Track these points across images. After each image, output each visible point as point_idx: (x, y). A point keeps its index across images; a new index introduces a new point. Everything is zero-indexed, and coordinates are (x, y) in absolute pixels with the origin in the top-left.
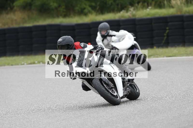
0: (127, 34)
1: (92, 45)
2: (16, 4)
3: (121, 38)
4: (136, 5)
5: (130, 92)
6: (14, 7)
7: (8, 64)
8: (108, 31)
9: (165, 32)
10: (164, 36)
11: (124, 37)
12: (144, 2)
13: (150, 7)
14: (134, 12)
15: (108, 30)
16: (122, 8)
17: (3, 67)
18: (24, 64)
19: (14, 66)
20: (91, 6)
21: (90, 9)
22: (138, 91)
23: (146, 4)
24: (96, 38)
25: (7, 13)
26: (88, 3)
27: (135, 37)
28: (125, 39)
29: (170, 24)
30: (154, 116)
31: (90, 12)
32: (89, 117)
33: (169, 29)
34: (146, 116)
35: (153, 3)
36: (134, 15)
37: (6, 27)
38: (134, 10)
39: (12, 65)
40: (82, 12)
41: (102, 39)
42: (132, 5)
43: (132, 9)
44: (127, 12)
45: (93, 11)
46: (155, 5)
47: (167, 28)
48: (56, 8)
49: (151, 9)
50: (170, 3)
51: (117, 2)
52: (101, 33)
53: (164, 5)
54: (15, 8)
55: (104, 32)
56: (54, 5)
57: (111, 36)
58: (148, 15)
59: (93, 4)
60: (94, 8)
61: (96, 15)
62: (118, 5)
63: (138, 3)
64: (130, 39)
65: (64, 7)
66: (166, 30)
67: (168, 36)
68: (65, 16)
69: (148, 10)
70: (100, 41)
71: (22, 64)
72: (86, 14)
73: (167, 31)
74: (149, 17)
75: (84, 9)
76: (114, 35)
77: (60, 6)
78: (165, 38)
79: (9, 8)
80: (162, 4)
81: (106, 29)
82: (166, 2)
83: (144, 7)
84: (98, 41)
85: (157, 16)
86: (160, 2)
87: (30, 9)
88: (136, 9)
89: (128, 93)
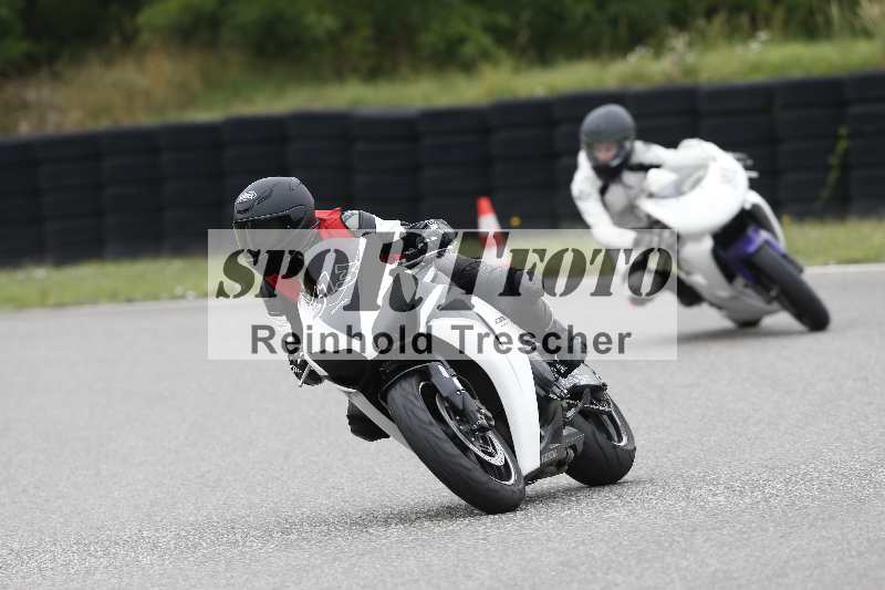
0: (714, 159)
1: (398, 222)
2: (149, 17)
3: (690, 176)
4: (701, 22)
5: (580, 448)
6: (137, 31)
7: (113, 297)
8: (627, 145)
9: (831, 150)
10: (828, 168)
11: (701, 173)
12: (736, 9)
13: (763, 35)
14: (691, 58)
15: (626, 138)
16: (637, 35)
17: (87, 310)
18: (182, 297)
19: (138, 307)
20: (492, 29)
21: (486, 41)
22: (625, 439)
23: (744, 19)
24: (570, 179)
25: (109, 63)
26: (478, 16)
27: (754, 174)
28: (704, 183)
29: (856, 110)
30: (782, 537)
31: (486, 56)
32: (483, 539)
33: (851, 136)
34: (746, 536)
35: (779, 14)
36: (689, 71)
37: (104, 124)
38: (690, 45)
39: (129, 300)
40: (450, 58)
41: (599, 183)
42: (680, 21)
43: (679, 42)
44: (658, 54)
45: (501, 53)
46: (786, 24)
47: (843, 131)
48: (333, 38)
49: (770, 42)
50: (855, 14)
51: (613, 8)
52: (592, 157)
53: (828, 22)
54: (145, 37)
55: (608, 150)
56: (323, 23)
57: (644, 168)
58: (756, 67)
59: (503, 19)
60: (504, 38)
61: (516, 70)
62: (614, 22)
63: (710, 14)
64: (727, 179)
65: (367, 32)
66: (837, 138)
67: (845, 167)
68: (373, 74)
69: (754, 46)
70: (589, 195)
71: (174, 297)
72: (468, 67)
73: (842, 145)
74: (759, 78)
75: (462, 40)
76: (655, 162)
77: (348, 28)
78: (833, 176)
79: (116, 40)
80: (820, 19)
81: (618, 138)
82: (835, 11)
83: (734, 33)
84: (581, 192)
85: (797, 74)
86: (811, 13)
87: (212, 44)
88: (702, 41)
89: (571, 452)
